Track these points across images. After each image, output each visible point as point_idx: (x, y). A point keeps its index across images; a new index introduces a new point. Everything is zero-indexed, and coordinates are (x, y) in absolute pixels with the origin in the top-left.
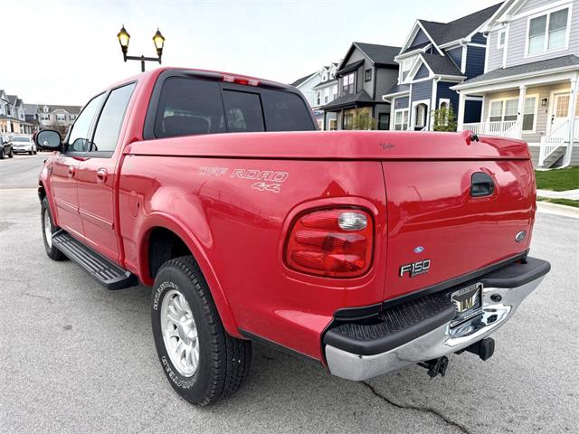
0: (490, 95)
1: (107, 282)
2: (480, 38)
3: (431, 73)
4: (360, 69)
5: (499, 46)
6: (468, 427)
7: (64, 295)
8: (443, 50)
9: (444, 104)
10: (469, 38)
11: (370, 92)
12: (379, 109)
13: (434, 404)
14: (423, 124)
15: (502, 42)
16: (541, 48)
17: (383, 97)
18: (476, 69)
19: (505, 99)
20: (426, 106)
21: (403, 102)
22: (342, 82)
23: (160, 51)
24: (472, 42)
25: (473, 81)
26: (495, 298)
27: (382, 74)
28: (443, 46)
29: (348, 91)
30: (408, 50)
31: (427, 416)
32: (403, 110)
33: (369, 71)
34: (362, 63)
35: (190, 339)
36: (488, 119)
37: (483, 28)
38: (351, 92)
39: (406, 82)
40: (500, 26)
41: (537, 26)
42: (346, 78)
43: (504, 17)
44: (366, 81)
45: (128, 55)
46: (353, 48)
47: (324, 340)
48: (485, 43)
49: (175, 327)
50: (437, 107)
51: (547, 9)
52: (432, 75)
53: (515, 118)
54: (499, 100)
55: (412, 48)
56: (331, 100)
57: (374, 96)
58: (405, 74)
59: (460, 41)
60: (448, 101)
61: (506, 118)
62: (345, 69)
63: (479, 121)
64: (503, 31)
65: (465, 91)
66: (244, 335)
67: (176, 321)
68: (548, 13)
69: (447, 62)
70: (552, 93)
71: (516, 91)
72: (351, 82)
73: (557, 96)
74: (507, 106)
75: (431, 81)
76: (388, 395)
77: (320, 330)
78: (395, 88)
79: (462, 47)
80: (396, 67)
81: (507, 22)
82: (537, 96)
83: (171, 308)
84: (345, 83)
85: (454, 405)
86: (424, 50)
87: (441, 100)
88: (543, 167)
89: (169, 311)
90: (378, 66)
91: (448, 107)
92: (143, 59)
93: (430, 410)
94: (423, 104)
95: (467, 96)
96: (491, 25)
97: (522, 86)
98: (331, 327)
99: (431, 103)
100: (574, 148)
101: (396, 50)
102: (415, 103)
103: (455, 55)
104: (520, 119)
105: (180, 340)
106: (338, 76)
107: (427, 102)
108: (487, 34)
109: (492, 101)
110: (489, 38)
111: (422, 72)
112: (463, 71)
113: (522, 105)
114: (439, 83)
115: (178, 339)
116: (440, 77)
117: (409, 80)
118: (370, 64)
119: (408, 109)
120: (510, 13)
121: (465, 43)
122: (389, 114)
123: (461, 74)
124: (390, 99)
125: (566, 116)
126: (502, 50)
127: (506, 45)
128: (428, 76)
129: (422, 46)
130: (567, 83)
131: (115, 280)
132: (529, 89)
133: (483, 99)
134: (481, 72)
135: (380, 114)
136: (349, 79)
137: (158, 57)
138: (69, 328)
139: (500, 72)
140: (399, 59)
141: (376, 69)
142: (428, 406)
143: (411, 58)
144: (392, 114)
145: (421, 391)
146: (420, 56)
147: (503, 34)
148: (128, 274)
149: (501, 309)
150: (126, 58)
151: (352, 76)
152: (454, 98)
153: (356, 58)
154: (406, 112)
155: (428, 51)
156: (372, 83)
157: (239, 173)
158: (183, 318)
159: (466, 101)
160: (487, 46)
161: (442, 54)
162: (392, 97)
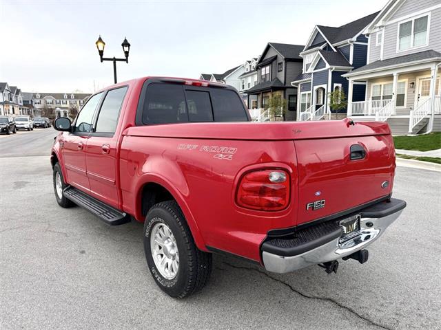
0: (371, 80)
1: (110, 220)
2: (363, 38)
3: (327, 64)
4: (274, 62)
5: (377, 44)
6: (353, 309)
7: (75, 231)
8: (335, 47)
9: (337, 87)
10: (354, 39)
11: (282, 79)
12: (289, 92)
13: (331, 296)
14: (322, 103)
15: (380, 41)
16: (409, 45)
17: (292, 83)
18: (360, 61)
19: (383, 83)
20: (324, 90)
21: (306, 87)
22: (261, 73)
23: (127, 53)
24: (357, 41)
25: (358, 71)
26: (369, 225)
27: (291, 65)
28: (336, 44)
29: (265, 79)
30: (309, 48)
31: (327, 303)
32: (307, 92)
33: (281, 64)
34: (276, 58)
35: (171, 255)
36: (371, 98)
37: (365, 31)
38: (268, 79)
39: (309, 71)
40: (378, 29)
41: (405, 29)
42: (263, 69)
43: (380, 23)
44: (279, 71)
45: (103, 57)
46: (268, 47)
47: (262, 249)
48: (367, 42)
49: (160, 248)
50: (332, 90)
51: (412, 16)
52: (328, 66)
53: (390, 97)
54: (379, 84)
55: (313, 46)
56: (252, 86)
57: (285, 82)
58: (308, 66)
59: (348, 41)
60: (340, 85)
61: (384, 97)
62: (262, 62)
63: (364, 100)
64: (380, 33)
65: (353, 78)
66: (209, 250)
67: (160, 244)
68: (413, 19)
69: (338, 57)
70: (418, 78)
71: (391, 77)
72: (268, 72)
73: (421, 81)
74: (384, 88)
75: (327, 71)
76: (301, 291)
77: (259, 242)
78: (300, 76)
79: (350, 45)
80: (301, 61)
81: (382, 27)
82: (406, 80)
83: (158, 235)
84: (263, 73)
85: (345, 296)
86: (321, 48)
87: (335, 85)
88: (412, 133)
89: (156, 238)
90: (287, 60)
91: (340, 90)
92: (115, 60)
93: (330, 300)
94: (321, 88)
95: (355, 81)
96: (371, 28)
97: (395, 73)
98: (266, 240)
99: (328, 87)
100: (435, 119)
101: (301, 48)
102: (316, 87)
103: (345, 51)
104: (394, 98)
105: (164, 256)
106: (258, 68)
107: (324, 86)
108: (368, 35)
109: (373, 85)
110: (369, 38)
111: (320, 64)
112: (351, 62)
113: (395, 87)
114: (333, 72)
115: (162, 255)
116: (334, 67)
117: (311, 70)
118: (281, 58)
119: (311, 92)
120: (385, 20)
121: (352, 42)
122: (296, 96)
123: (350, 66)
124: (297, 84)
125: (428, 94)
126: (380, 47)
127: (382, 44)
128: (325, 67)
129: (320, 45)
130: (429, 71)
131: (115, 219)
132: (400, 75)
133: (367, 83)
134: (365, 63)
135: (290, 96)
136: (266, 70)
137: (125, 58)
138: (83, 252)
139: (379, 63)
140: (303, 54)
141: (286, 62)
142: (328, 297)
143: (312, 54)
144: (298, 96)
145: (323, 288)
146: (319, 52)
147: (380, 35)
148: (124, 214)
149: (373, 232)
150: (102, 59)
151: (268, 68)
152: (345, 83)
153: (271, 55)
154: (309, 94)
155: (324, 49)
156: (283, 73)
157: (206, 148)
158: (166, 242)
159: (354, 85)
160: (369, 44)
161: (335, 51)
162: (298, 83)
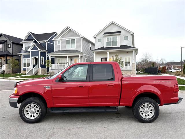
3: (38, 49)
4: (5, 43)
5: (58, 45)
8: (39, 42)
9: (42, 58)
10: (47, 41)
16: (70, 47)
17: (18, 54)
20: (37, 59)
21: (27, 56)
24: (48, 42)
27: (15, 46)
30: (25, 40)
32: (27, 59)
34: (6, 41)
36: (57, 63)
38: (1, 51)
39: (28, 50)
41: (68, 42)
44: (8, 48)
46: (1, 35)
55: (27, 40)
57: (13, 53)
59: (45, 41)
61: (62, 63)
63: (54, 64)
64: (59, 41)
65: (51, 55)
68: (71, 39)
69: (41, 46)
70: (73, 58)
72: (2, 47)
75: (39, 51)
79: (45, 43)
80: (22, 45)
81: (60, 39)
86: (33, 41)
90: (13, 43)
95: (51, 57)
96: (55, 39)
97: (67, 56)
99: (39, 58)
103: (44, 45)
107: (37, 57)
108: (54, 41)
109: (57, 58)
111: (34, 48)
113: (68, 60)
114: (41, 52)
116: (41, 50)
117: (30, 50)
118: (10, 42)
119: (30, 59)
120: (62, 37)
123: (46, 50)
126: (60, 46)
129: (31, 40)
130: (78, 56)
133: (55, 58)
139: (59, 51)
140: (23, 43)
143: (28, 43)
144: (22, 60)
146: (34, 43)
151: (1, 45)
153: (2, 39)
156: (11, 48)
160: (54, 44)
161: (39, 43)
162: (22, 54)
